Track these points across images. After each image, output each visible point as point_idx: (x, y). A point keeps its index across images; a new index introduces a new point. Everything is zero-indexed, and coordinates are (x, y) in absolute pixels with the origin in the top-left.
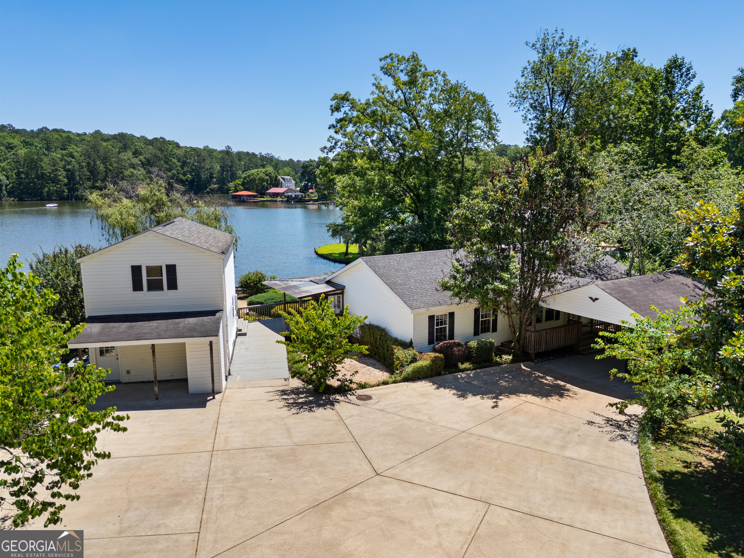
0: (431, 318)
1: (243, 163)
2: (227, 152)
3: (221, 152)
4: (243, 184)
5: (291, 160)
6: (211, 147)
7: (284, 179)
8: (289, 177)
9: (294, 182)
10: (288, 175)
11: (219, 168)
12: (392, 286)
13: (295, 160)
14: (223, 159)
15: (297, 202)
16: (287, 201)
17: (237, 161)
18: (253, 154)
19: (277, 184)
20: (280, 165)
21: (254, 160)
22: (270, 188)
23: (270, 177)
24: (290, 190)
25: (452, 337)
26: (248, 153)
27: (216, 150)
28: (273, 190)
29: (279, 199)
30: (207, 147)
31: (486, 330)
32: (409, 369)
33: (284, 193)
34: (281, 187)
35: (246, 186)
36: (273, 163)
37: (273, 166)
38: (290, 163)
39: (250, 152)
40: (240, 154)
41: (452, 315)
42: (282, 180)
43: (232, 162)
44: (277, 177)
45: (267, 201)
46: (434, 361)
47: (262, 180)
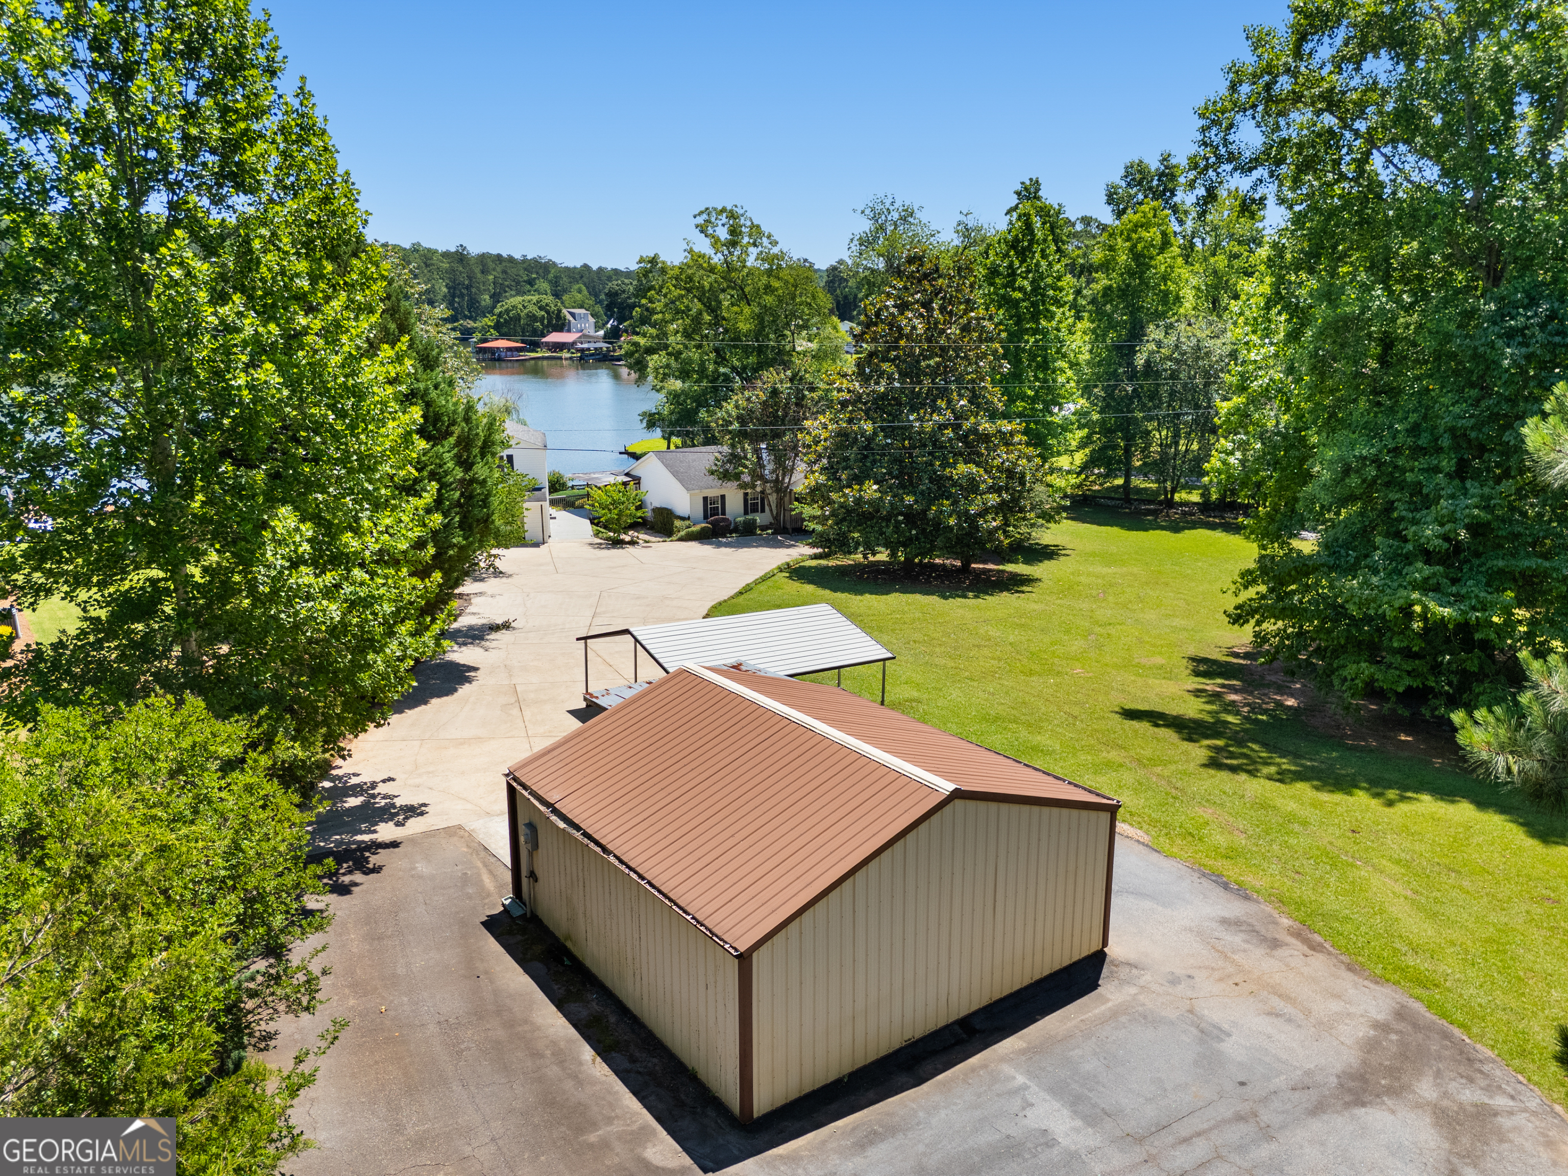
0: (705, 499)
1: (491, 277)
2: (460, 257)
3: (446, 255)
4: (497, 326)
5: (586, 267)
6: (426, 244)
7: (573, 315)
8: (583, 311)
9: (592, 320)
10: (581, 307)
11: (445, 290)
12: (675, 474)
13: (595, 267)
14: (452, 271)
15: (599, 360)
16: (581, 358)
17: (479, 275)
18: (511, 259)
19: (561, 325)
20: (565, 280)
21: (512, 272)
22: (549, 332)
23: (548, 312)
24: (585, 338)
25: (724, 513)
26: (499, 256)
27: (436, 251)
28: (554, 337)
29: (565, 354)
30: (419, 244)
31: (754, 510)
32: (683, 533)
33: (574, 343)
34: (569, 331)
35: (504, 328)
36: (551, 276)
37: (550, 282)
38: (583, 274)
39: (505, 255)
40: (483, 258)
41: (723, 497)
42: (569, 317)
43: (470, 278)
44: (560, 311)
45: (543, 358)
46: (703, 529)
47: (532, 318)
